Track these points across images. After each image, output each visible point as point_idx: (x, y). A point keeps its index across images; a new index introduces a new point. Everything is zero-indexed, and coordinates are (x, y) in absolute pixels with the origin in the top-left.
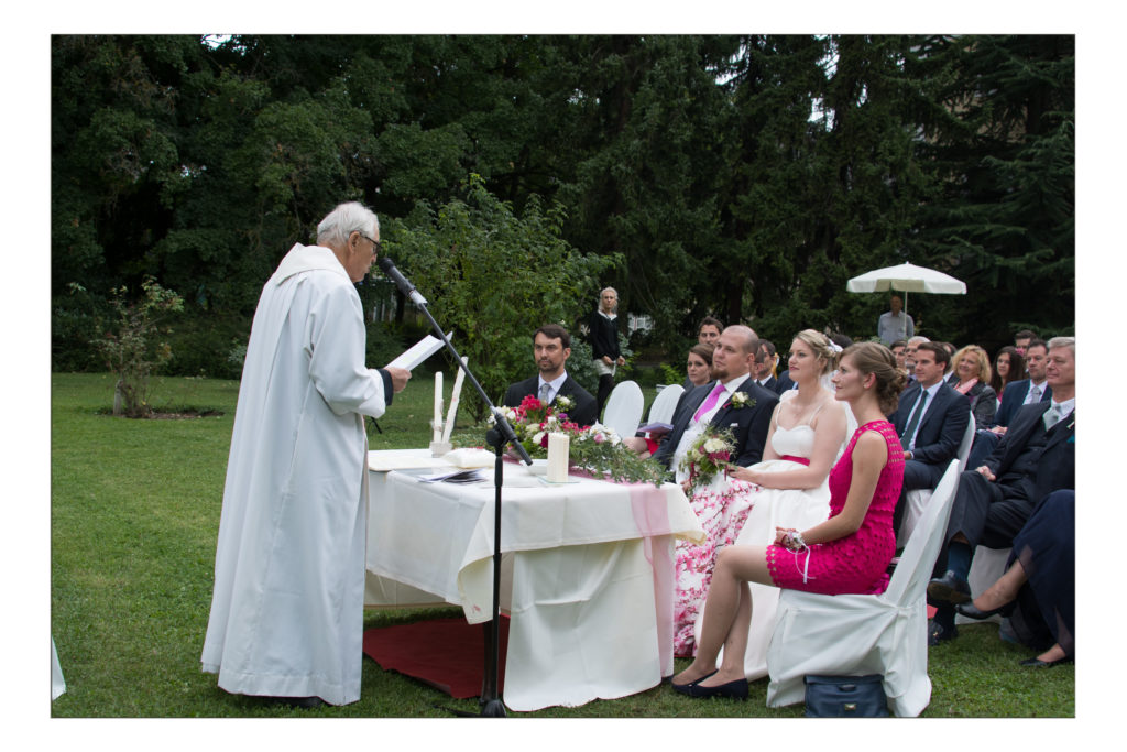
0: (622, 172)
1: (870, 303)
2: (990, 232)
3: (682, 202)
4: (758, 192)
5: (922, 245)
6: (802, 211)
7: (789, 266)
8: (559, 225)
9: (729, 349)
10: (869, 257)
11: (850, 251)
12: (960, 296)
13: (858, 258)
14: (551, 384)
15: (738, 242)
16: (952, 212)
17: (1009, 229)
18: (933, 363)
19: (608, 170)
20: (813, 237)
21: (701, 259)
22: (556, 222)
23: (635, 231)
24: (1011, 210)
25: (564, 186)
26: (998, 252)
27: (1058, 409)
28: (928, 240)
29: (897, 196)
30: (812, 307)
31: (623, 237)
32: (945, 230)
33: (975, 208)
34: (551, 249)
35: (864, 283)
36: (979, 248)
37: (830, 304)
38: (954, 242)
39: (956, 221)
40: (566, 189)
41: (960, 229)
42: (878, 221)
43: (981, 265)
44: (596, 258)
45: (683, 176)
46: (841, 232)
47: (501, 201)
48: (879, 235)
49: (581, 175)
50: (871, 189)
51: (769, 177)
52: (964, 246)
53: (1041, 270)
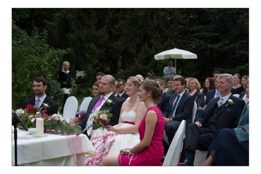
0: (70, 17)
1: (163, 63)
2: (206, 35)
3: (93, 28)
4: (121, 24)
5: (181, 41)
6: (138, 30)
7: (134, 51)
8: (45, 39)
9: (104, 84)
10: (163, 47)
11: (156, 44)
12: (195, 60)
13: (159, 47)
14: (40, 99)
15: (115, 43)
16: (192, 29)
17: (213, 34)
18: (181, 85)
19: (65, 17)
20: (142, 40)
21: (102, 49)
22: (44, 38)
23: (76, 40)
24: (213, 27)
25: (48, 23)
26: (209, 43)
27: (222, 100)
28: (184, 39)
29: (172, 24)
30: (143, 66)
31: (72, 42)
32: (190, 36)
33: (200, 27)
34: (43, 48)
35: (161, 56)
36: (202, 42)
37: (149, 64)
38: (193, 40)
39: (194, 32)
40: (49, 24)
41: (195, 35)
42: (166, 33)
43: (203, 48)
44: (60, 51)
45: (93, 19)
46: (152, 38)
47: (23, 30)
48: (166, 38)
49: (55, 19)
50: (162, 22)
51: (125, 18)
52: (196, 41)
53: (225, 48)
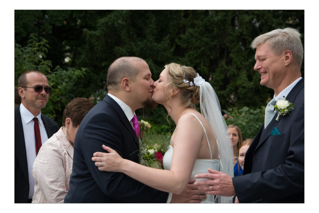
0: (120, 24)
1: (247, 87)
3: (151, 38)
4: (190, 33)
6: (212, 41)
10: (247, 63)
11: (237, 60)
13: (241, 64)
19: (113, 24)
20: (218, 54)
37: (227, 88)
40: (91, 34)
45: (151, 26)
46: (232, 51)
49: (99, 26)
50: (247, 28)
51: (195, 25)
